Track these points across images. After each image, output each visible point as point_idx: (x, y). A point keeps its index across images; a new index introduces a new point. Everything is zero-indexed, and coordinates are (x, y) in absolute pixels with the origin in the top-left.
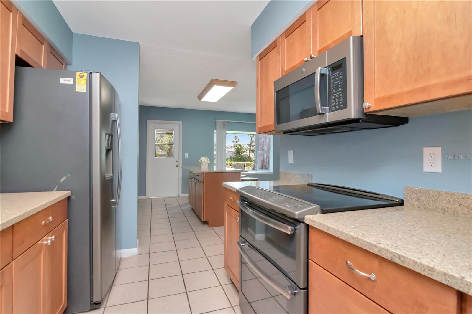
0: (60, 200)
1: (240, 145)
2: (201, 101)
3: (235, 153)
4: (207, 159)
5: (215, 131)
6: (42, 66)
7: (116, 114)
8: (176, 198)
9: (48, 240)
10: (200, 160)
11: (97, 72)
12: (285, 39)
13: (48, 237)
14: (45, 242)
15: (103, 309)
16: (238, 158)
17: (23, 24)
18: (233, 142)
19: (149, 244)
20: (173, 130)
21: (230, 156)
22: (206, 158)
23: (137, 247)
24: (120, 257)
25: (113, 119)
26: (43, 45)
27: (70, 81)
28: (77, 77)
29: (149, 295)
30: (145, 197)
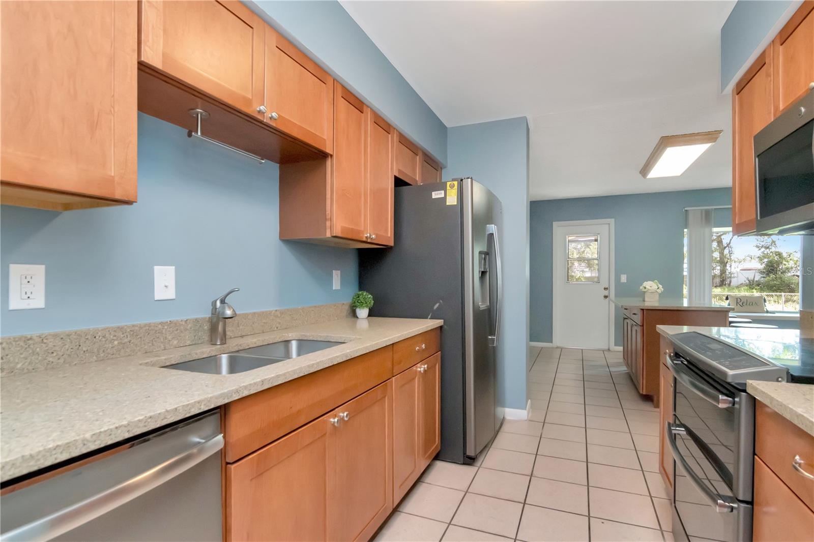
0: (432, 328)
1: (779, 254)
2: (647, 177)
3: (761, 272)
4: (658, 286)
5: (685, 230)
6: (417, 179)
7: (493, 225)
8: (605, 352)
9: (422, 368)
10: (641, 288)
11: (468, 178)
12: (781, 48)
13: (421, 365)
14: (419, 369)
15: (477, 468)
16: (772, 283)
17: (399, 142)
18: (757, 247)
19: (545, 412)
20: (599, 234)
21: (748, 279)
22: (655, 283)
23: (527, 409)
24: (502, 417)
25: (491, 232)
26: (417, 155)
27: (441, 194)
28: (448, 187)
29: (534, 472)
30: (551, 344)
